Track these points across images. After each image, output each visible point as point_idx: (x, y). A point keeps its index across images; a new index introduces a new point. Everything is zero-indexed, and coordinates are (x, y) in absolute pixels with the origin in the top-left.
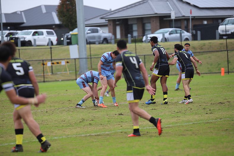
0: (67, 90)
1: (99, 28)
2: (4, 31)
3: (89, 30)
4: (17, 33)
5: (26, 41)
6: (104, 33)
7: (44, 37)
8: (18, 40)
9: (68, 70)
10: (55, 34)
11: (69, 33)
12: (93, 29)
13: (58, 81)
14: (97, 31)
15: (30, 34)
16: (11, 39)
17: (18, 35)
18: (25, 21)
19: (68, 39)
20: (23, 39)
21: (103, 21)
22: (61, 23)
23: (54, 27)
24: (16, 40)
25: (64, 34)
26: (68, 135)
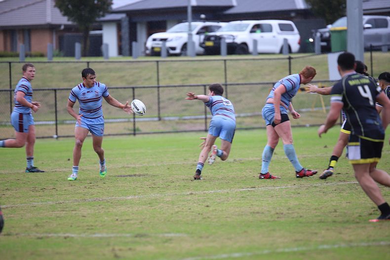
0: (326, 147)
1: (389, 18)
2: (193, 24)
3: (368, 22)
4: (219, 27)
5: (236, 43)
7: (274, 37)
8: (222, 41)
9: (323, 103)
10: (296, 31)
11: (325, 27)
12: (375, 20)
13: (304, 126)
14: (385, 24)
15: (244, 28)
16: (208, 39)
17: (222, 31)
18: (234, 3)
19: (323, 39)
20: (229, 39)
22: (310, 7)
23: (293, 15)
24: (217, 41)
25: (314, 29)
26: (351, 241)
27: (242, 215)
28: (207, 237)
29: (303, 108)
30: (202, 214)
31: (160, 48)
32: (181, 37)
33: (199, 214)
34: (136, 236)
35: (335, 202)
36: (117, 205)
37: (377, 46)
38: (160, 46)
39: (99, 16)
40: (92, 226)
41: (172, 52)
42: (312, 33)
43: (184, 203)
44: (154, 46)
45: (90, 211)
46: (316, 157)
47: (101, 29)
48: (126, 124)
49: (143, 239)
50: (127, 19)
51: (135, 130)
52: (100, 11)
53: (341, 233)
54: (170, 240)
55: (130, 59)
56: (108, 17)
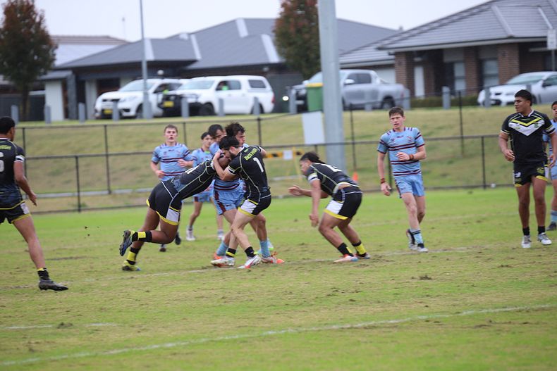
0: (296, 220)
1: (372, 73)
2: (150, 81)
3: (349, 78)
4: (180, 85)
5: (199, 104)
6: (384, 83)
7: (243, 95)
8: (183, 101)
9: (298, 172)
10: (268, 87)
11: (301, 83)
12: (357, 75)
13: (276, 197)
14: (368, 80)
15: (209, 86)
16: (167, 98)
17: (183, 89)
18: (198, 57)
19: (299, 97)
20: (192, 98)
21: (383, 55)
22: (284, 60)
23: (266, 69)
24: (178, 101)
25: (288, 86)
26: (300, 326)
27: (186, 300)
29: (277, 176)
30: (139, 301)
31: (111, 110)
32: (135, 97)
33: (137, 300)
34: (59, 327)
35: (293, 283)
37: (357, 105)
38: (111, 107)
39: (40, 74)
41: (125, 114)
42: (287, 90)
43: (121, 288)
44: (104, 108)
45: (11, 300)
47: (43, 89)
48: (70, 199)
50: (74, 77)
51: (79, 206)
52: (40, 68)
53: (290, 317)
54: (96, 331)
55: (76, 123)
56: (51, 75)
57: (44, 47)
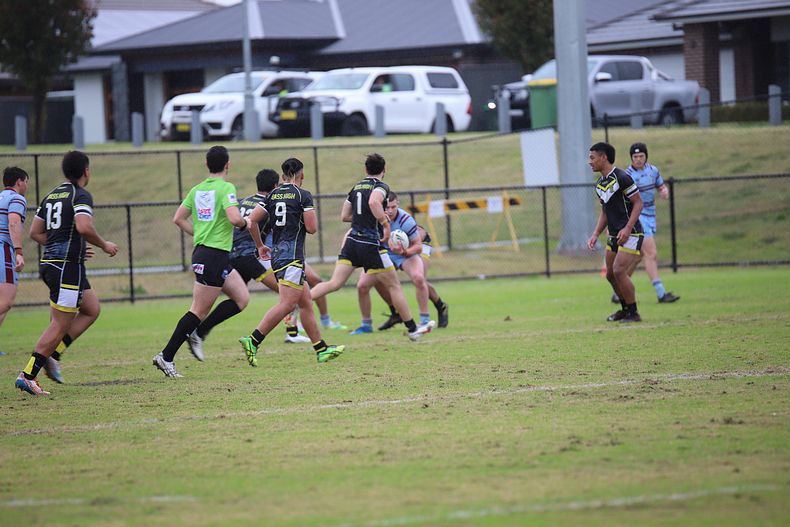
0: (508, 319)
1: (644, 61)
2: (256, 75)
3: (603, 69)
4: (309, 82)
5: (342, 114)
6: (665, 79)
7: (419, 99)
8: (313, 109)
9: (513, 235)
10: (462, 87)
11: (519, 80)
12: (617, 64)
13: (474, 278)
14: (637, 73)
15: (359, 84)
16: (285, 105)
17: (313, 90)
18: (341, 33)
19: (514, 104)
20: (329, 104)
21: (664, 29)
22: (490, 39)
23: (458, 55)
24: (304, 110)
25: (497, 84)
26: (514, 503)
27: (315, 456)
28: (235, 501)
29: (475, 242)
30: (234, 457)
31: (189, 124)
32: (231, 103)
33: (229, 456)
34: (93, 503)
35: (501, 427)
36: (67, 443)
37: (616, 117)
38: (188, 120)
39: (65, 62)
40: (9, 484)
41: (213, 132)
42: (494, 91)
43: (203, 435)
44: (177, 120)
45: (11, 454)
46: (485, 339)
47: (71, 88)
48: (116, 279)
49: (107, 508)
50: (124, 67)
51: (132, 291)
52: (66, 52)
53: (496, 487)
54: (160, 509)
55: (127, 147)
56: (85, 63)
57: (74, 13)
